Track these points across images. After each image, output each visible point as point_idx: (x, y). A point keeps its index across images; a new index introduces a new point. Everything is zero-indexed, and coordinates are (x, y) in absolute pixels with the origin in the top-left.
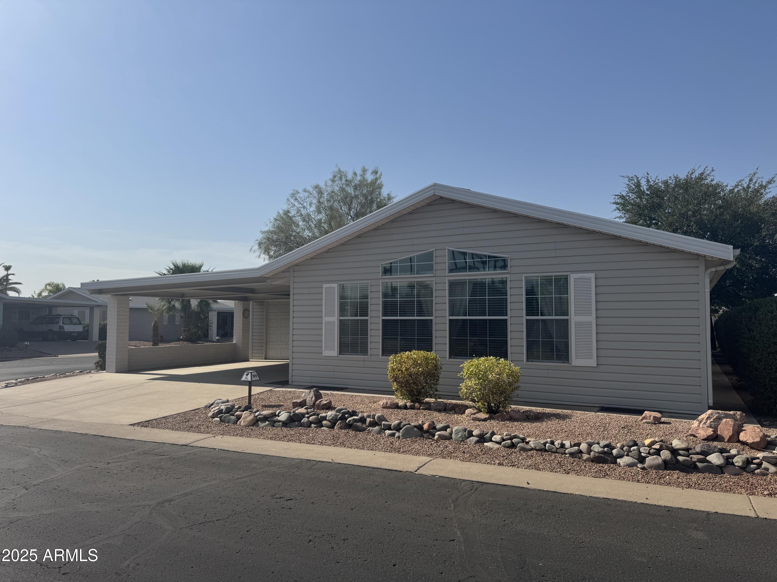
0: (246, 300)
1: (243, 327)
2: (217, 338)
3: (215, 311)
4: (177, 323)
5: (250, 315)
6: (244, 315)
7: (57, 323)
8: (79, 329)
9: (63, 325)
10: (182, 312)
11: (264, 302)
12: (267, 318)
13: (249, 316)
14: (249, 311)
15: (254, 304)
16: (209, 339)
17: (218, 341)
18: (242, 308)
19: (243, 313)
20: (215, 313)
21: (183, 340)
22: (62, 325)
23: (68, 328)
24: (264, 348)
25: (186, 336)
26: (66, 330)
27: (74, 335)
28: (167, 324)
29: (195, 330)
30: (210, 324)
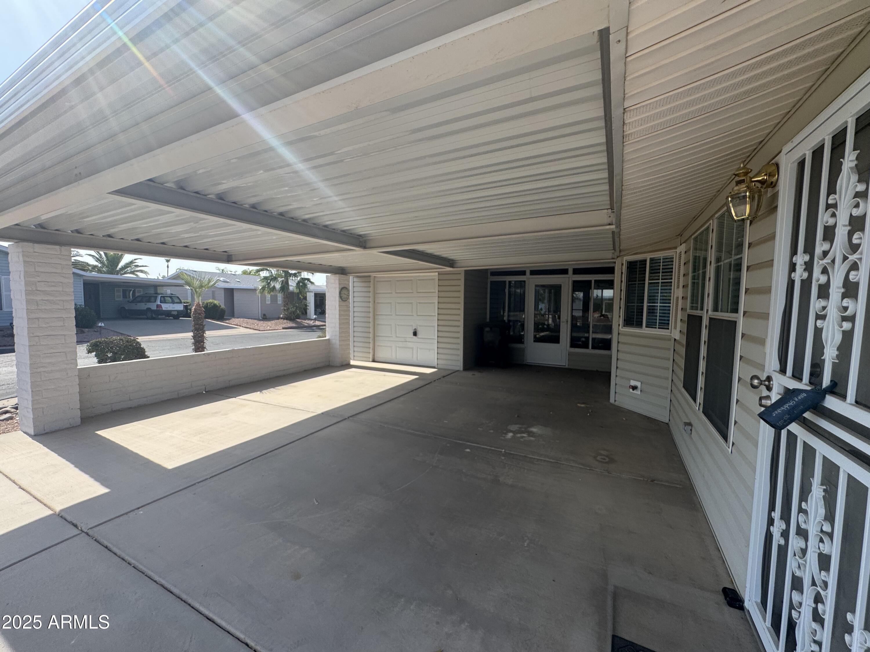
0: (342, 274)
1: (340, 315)
2: (315, 317)
3: (312, 292)
4: (279, 303)
5: (350, 297)
6: (341, 297)
7: (155, 302)
8: (180, 307)
9: (162, 304)
10: (281, 292)
11: (370, 276)
12: (374, 302)
13: (348, 298)
14: (348, 290)
15: (355, 280)
16: (308, 317)
17: (315, 319)
18: (338, 286)
19: (340, 293)
20: (313, 294)
21: (283, 319)
22: (159, 303)
23: (165, 307)
24: (371, 345)
25: (286, 315)
26: (164, 309)
27: (174, 313)
28: (269, 303)
29: (293, 309)
30: (308, 304)
